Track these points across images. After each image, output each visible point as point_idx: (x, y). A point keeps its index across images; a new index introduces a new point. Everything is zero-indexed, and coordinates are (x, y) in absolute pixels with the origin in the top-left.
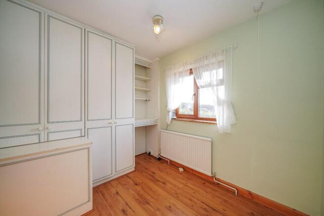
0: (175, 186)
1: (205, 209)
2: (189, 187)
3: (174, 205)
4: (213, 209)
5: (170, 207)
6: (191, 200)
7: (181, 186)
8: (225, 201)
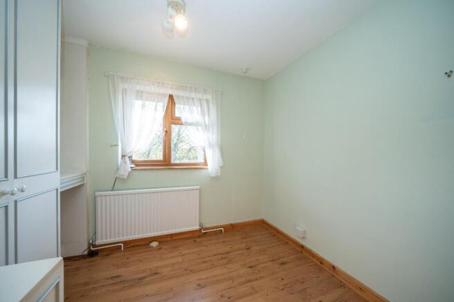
0: (173, 265)
1: (222, 258)
2: (186, 254)
3: (200, 279)
4: (227, 253)
5: (199, 285)
6: (205, 262)
7: (180, 259)
8: (224, 242)
